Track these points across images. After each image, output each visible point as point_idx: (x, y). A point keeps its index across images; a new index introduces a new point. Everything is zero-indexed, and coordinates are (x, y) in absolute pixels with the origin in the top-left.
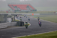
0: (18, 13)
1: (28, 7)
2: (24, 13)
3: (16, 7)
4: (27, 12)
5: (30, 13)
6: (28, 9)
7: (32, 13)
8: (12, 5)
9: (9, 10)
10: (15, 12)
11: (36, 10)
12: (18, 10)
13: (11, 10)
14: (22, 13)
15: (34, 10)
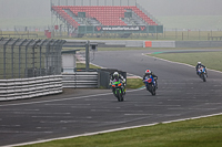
0: (91, 37)
1: (130, 15)
2: (114, 37)
3: (84, 15)
4: (126, 35)
5: (138, 37)
6: (128, 24)
7: (145, 38)
8: (68, 8)
9: (56, 27)
10: (80, 36)
11: (160, 29)
12: (89, 28)
13: (64, 29)
14: (108, 37)
15: (152, 28)
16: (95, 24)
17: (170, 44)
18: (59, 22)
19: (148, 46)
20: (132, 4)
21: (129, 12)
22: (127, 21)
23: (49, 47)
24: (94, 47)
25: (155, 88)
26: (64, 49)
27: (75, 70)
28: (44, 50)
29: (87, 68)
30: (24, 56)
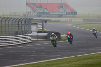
0: (45, 17)
1: (62, 7)
2: (55, 17)
3: (41, 7)
4: (60, 16)
5: (66, 17)
6: (61, 11)
7: (69, 17)
8: (34, 4)
9: (29, 12)
10: (39, 16)
11: (76, 13)
12: (44, 13)
13: (32, 13)
14: (52, 17)
15: (72, 13)
16: (46, 11)
17: (80, 20)
18: (30, 10)
19: (71, 21)
20: (63, 2)
21: (62, 6)
22: (61, 10)
23: (25, 21)
24: (46, 21)
25: (72, 40)
26: (32, 22)
27: (37, 32)
28: (23, 23)
29: (43, 31)
30: (14, 26)
